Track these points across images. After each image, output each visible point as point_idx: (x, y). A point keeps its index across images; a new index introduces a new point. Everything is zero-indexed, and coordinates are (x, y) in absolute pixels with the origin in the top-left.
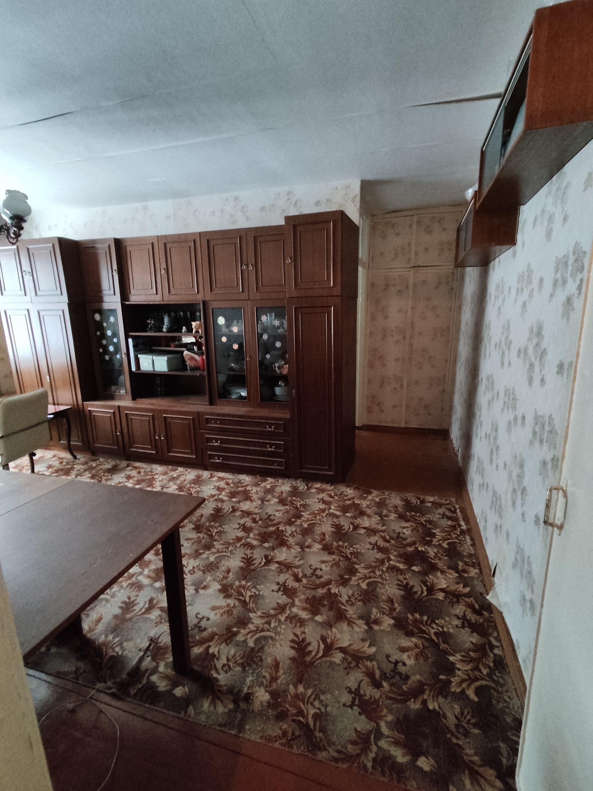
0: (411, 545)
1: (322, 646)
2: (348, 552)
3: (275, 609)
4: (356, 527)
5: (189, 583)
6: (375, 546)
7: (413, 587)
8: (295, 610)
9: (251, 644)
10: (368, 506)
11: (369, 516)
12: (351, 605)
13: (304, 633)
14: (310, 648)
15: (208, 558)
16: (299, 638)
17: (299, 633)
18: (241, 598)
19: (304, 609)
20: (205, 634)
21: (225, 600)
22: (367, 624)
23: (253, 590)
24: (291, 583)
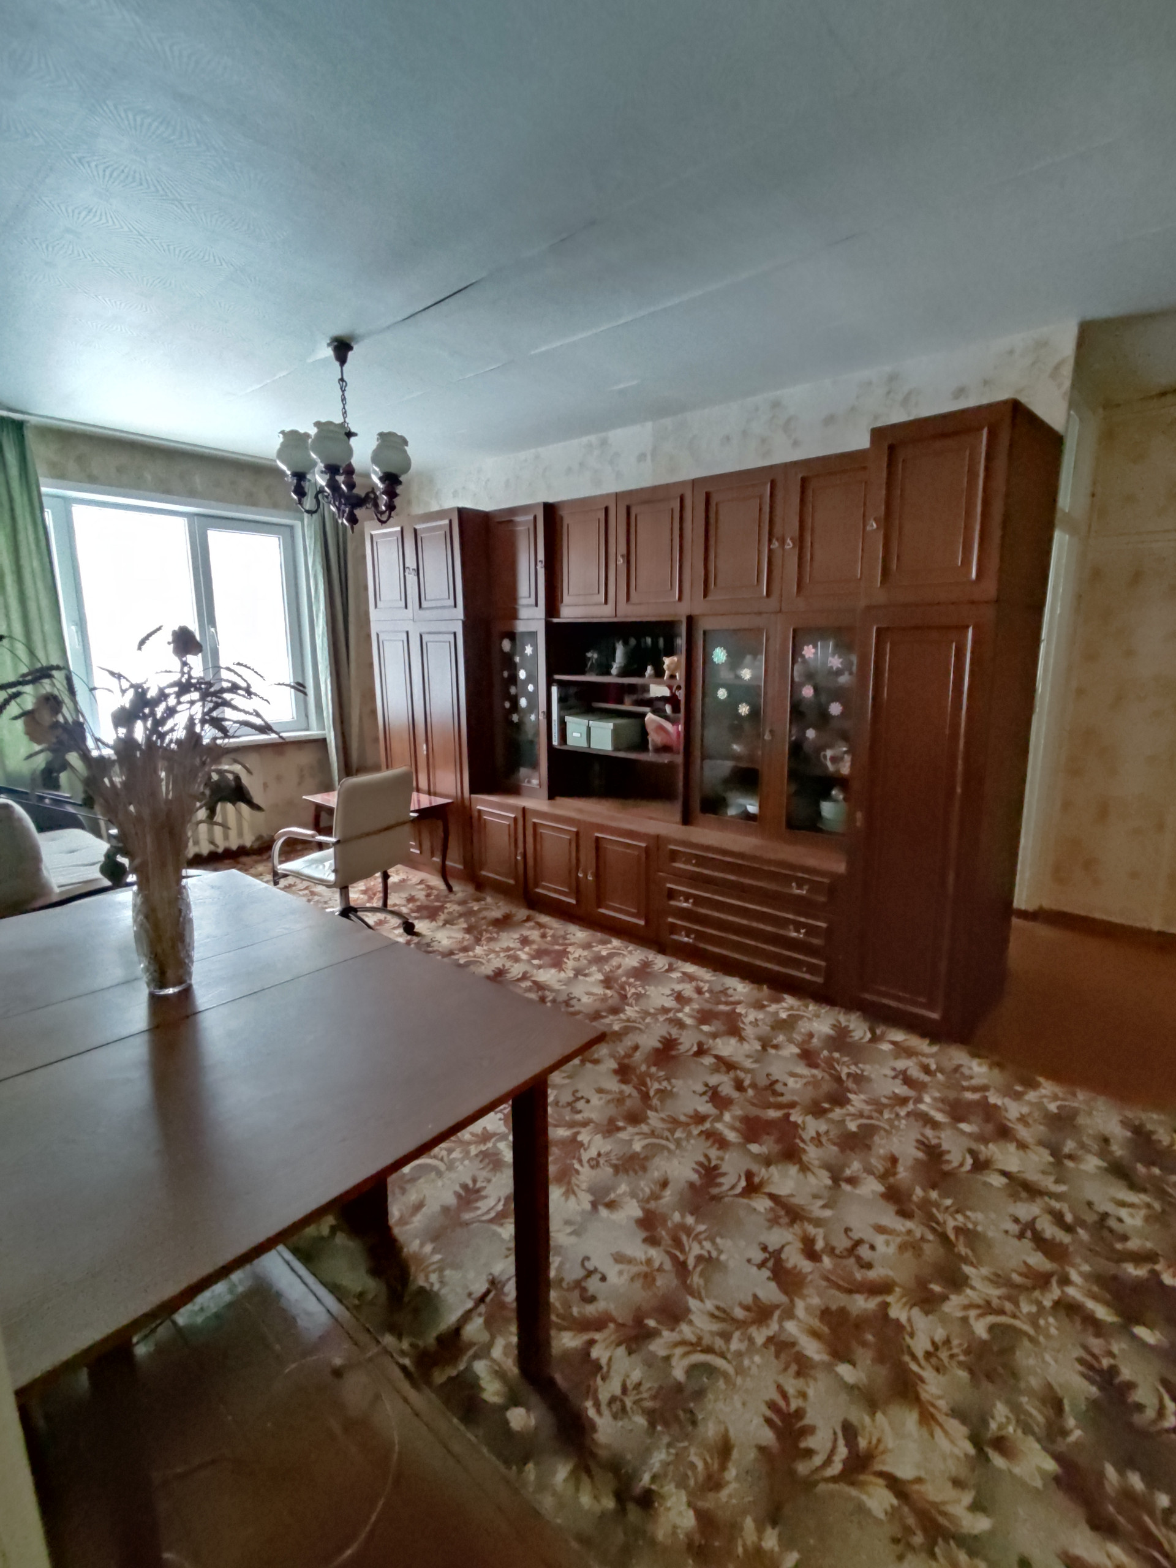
0: (1139, 1258)
1: (842, 1451)
2: (951, 1224)
3: (747, 1308)
4: (981, 1165)
5: (584, 1186)
6: (1028, 1231)
7: (1130, 1386)
8: (791, 1326)
9: (678, 1373)
10: (1022, 1119)
11: (1022, 1146)
12: (938, 1370)
13: (803, 1395)
14: (810, 1442)
15: (630, 1142)
16: (788, 1404)
17: (791, 1391)
18: (678, 1254)
19: (815, 1334)
20: (590, 1310)
21: (644, 1247)
22: (976, 1439)
23: (707, 1245)
24: (794, 1258)
